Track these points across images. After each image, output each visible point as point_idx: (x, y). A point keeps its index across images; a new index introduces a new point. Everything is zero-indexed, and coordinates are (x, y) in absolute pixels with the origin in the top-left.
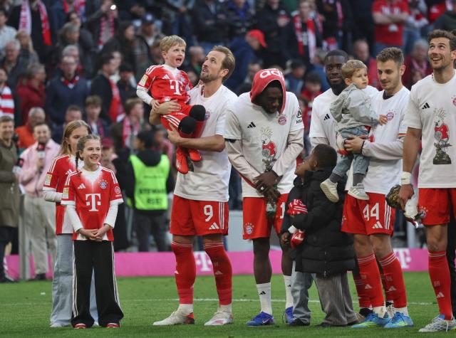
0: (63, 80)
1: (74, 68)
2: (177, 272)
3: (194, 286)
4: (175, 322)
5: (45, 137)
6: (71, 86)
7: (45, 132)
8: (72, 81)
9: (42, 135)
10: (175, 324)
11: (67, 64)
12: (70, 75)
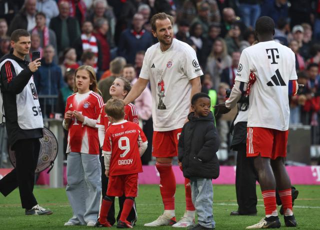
0: (132, 31)
1: (142, 23)
2: (161, 186)
3: (175, 196)
4: (161, 223)
5: (131, 77)
6: (138, 37)
7: (131, 73)
8: (139, 33)
9: (129, 75)
10: (161, 225)
11: (137, 19)
12: (138, 28)
